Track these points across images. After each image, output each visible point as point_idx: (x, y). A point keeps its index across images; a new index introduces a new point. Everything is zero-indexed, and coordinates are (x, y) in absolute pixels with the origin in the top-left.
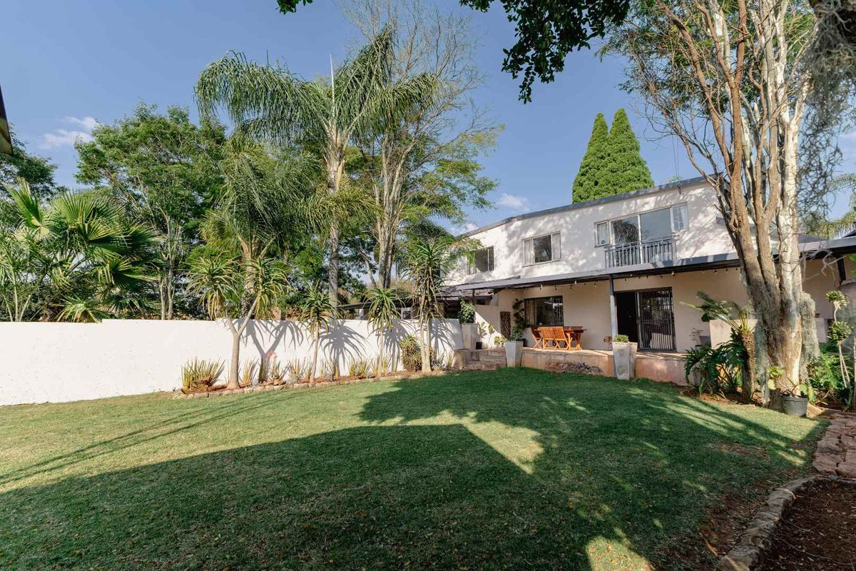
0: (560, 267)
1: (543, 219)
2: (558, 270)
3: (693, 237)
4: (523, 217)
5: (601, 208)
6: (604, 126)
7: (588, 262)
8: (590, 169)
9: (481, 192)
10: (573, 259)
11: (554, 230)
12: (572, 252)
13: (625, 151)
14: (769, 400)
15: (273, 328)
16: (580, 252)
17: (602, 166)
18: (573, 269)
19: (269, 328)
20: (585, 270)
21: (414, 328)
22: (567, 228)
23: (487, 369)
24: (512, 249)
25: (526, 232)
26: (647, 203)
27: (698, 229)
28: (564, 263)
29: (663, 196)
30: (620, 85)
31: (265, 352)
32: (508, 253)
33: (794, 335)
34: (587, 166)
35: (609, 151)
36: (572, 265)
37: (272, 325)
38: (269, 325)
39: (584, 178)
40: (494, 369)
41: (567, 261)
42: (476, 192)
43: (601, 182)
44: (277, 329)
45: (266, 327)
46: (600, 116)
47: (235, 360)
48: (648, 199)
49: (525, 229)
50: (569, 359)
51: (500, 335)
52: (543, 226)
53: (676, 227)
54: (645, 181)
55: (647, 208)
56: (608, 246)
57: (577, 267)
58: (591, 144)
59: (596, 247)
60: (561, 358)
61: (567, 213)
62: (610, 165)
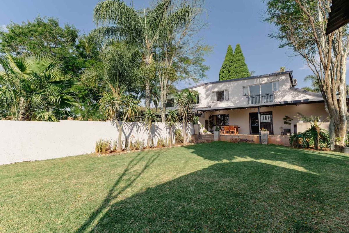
0: (229, 103)
1: (221, 84)
2: (227, 104)
3: (281, 93)
4: (213, 83)
5: (246, 81)
6: (231, 50)
7: (240, 102)
8: (227, 66)
9: (203, 71)
10: (234, 100)
11: (226, 89)
12: (233, 97)
13: (240, 60)
14: (334, 149)
15: (130, 125)
16: (237, 97)
17: (231, 65)
18: (234, 104)
19: (128, 125)
20: (239, 105)
21: (179, 126)
22: (232, 88)
23: (207, 142)
24: (207, 96)
25: (214, 89)
26: (264, 80)
27: (283, 91)
28: (230, 101)
29: (270, 78)
30: (269, 35)
31: (127, 136)
32: (206, 97)
33: (345, 127)
34: (225, 65)
35: (234, 60)
36: (233, 102)
37: (129, 124)
38: (128, 124)
39: (224, 69)
40: (210, 142)
41: (231, 101)
42: (201, 71)
43: (231, 71)
44: (131, 126)
45: (127, 125)
46: (230, 46)
47: (120, 139)
48: (264, 79)
49: (213, 88)
50: (240, 138)
51: (205, 129)
52: (221, 87)
53: (274, 89)
54: (247, 72)
55: (264, 82)
56: (248, 95)
57: (236, 103)
58: (226, 56)
59: (243, 96)
60: (237, 137)
61: (232, 82)
62: (235, 65)
